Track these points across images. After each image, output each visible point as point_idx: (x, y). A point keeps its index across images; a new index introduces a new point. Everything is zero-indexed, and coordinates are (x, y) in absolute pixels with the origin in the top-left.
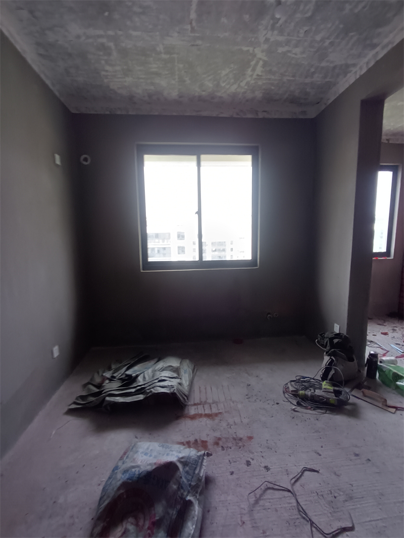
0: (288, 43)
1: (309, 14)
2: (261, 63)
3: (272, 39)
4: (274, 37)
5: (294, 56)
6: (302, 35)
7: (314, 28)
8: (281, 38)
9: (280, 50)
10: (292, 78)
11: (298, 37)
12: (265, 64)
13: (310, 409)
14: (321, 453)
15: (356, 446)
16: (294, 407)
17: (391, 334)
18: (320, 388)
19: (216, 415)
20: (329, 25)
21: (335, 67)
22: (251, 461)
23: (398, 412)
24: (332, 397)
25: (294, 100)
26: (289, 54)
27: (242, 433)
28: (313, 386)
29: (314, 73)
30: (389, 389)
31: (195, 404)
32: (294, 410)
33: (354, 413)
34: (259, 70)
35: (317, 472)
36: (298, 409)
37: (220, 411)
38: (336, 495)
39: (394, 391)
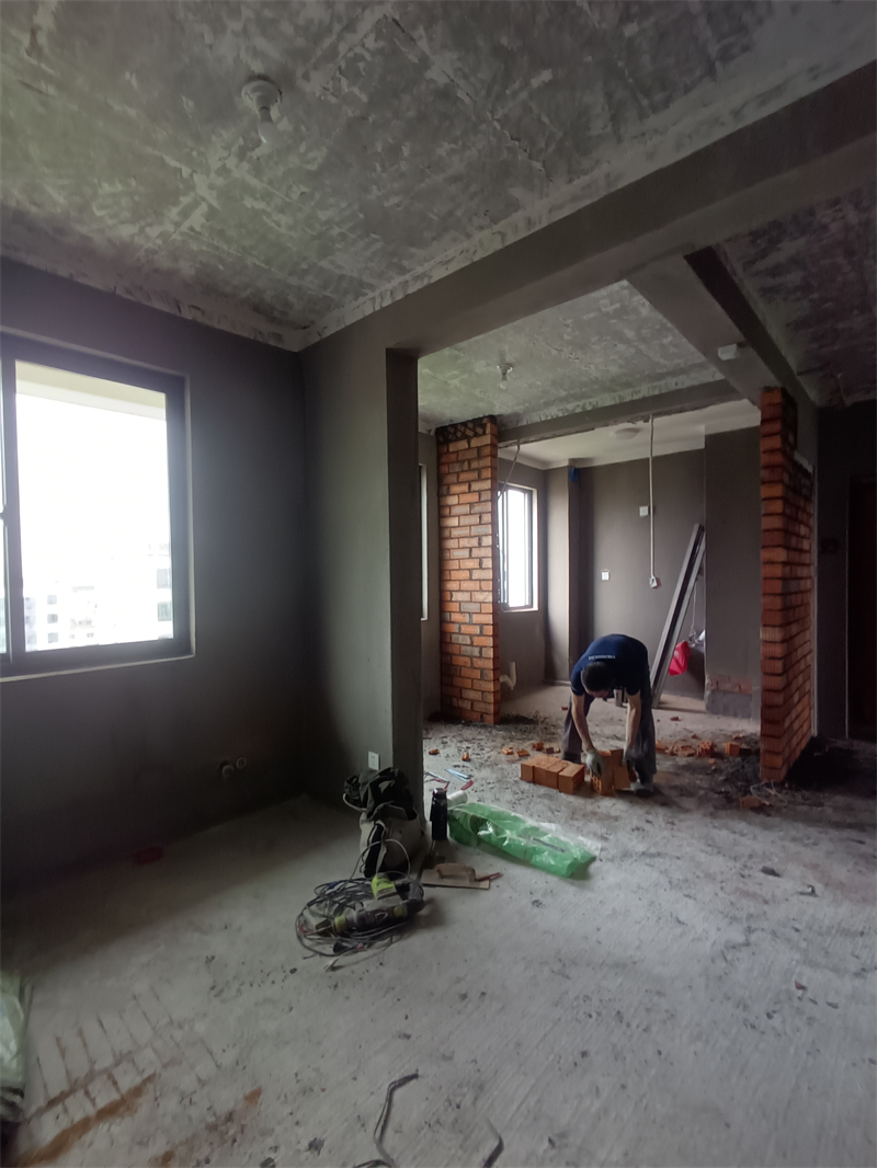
0: (266, 196)
1: (313, 167)
2: (203, 208)
3: (236, 174)
4: (241, 172)
5: (273, 225)
6: (295, 197)
7: (318, 196)
8: (253, 182)
9: (249, 203)
10: (263, 265)
11: (287, 195)
12: (212, 214)
13: (362, 949)
14: (408, 1032)
15: (459, 980)
16: (330, 962)
17: (443, 752)
18: (369, 896)
19: (137, 1092)
20: (343, 205)
21: (342, 277)
22: (272, 1156)
23: (493, 884)
24: (398, 903)
25: (259, 308)
26: (265, 218)
27: (228, 1097)
28: (352, 897)
29: (305, 272)
30: (470, 850)
31: (52, 1103)
32: (333, 968)
33: (436, 919)
34: (197, 219)
35: (415, 1076)
36: (342, 959)
37: (146, 1075)
38: (458, 1100)
39: (477, 850)
